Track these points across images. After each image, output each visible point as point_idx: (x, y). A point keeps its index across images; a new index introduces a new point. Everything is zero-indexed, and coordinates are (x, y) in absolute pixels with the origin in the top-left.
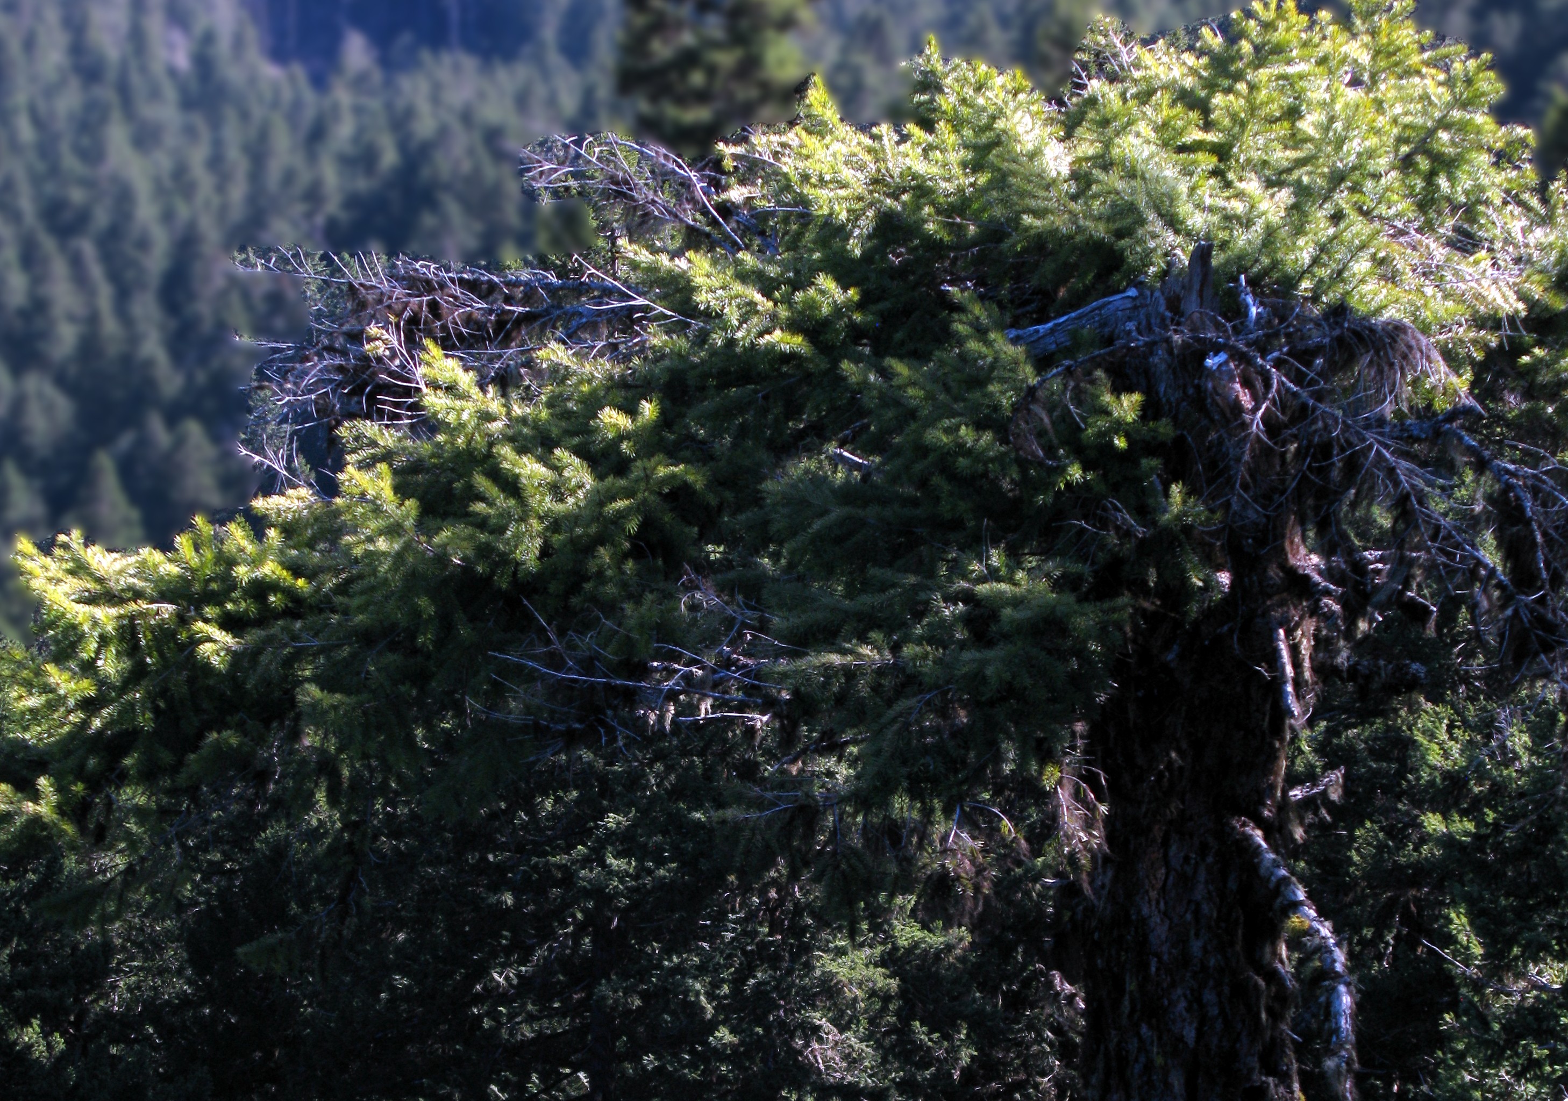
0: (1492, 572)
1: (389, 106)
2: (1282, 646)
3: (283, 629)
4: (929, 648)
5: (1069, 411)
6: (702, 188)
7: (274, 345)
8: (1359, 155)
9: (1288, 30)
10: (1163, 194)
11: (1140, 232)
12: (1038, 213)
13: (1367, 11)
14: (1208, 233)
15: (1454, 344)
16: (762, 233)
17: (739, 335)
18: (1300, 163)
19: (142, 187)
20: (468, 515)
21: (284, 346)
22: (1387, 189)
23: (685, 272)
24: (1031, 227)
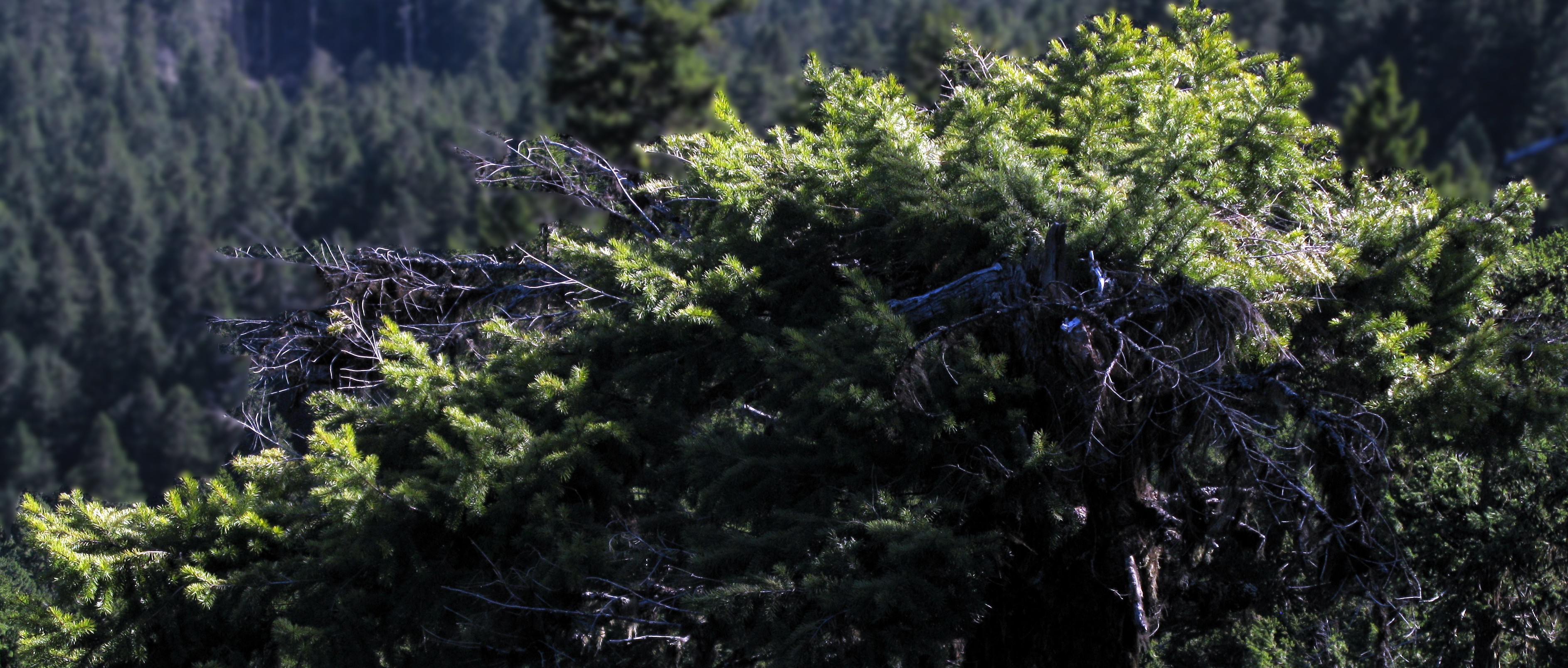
0: (1312, 504)
1: (352, 113)
2: (1133, 570)
3: (261, 570)
4: (826, 578)
5: (944, 369)
6: (622, 182)
7: (251, 322)
8: (1190, 147)
9: (1125, 41)
10: (1022, 182)
11: (1003, 215)
12: (915, 201)
13: (1190, 25)
14: (1061, 216)
15: (1275, 308)
16: (676, 220)
17: (657, 310)
18: (1139, 154)
19: (138, 186)
20: (422, 467)
21: (260, 322)
22: (1214, 176)
23: (609, 257)
24: (908, 212)
